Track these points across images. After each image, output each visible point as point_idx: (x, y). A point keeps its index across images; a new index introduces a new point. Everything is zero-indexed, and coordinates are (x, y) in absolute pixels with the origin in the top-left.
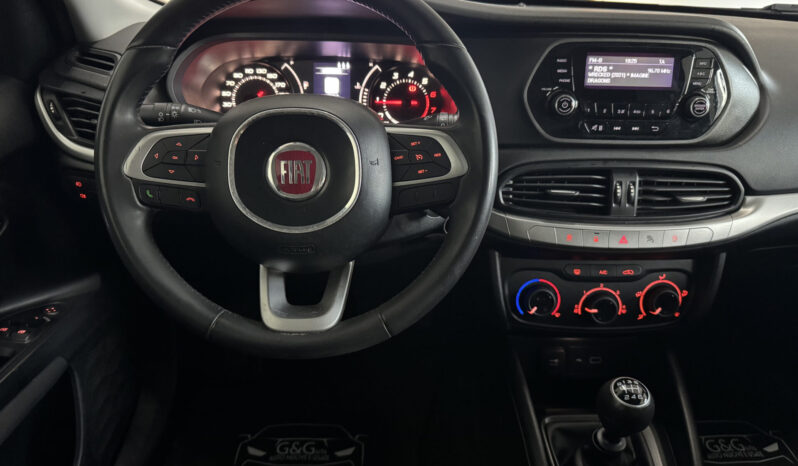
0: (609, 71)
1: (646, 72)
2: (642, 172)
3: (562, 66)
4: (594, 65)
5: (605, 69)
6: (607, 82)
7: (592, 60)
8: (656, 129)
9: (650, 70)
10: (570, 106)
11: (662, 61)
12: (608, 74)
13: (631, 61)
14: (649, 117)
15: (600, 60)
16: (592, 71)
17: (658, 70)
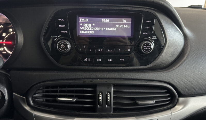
0: (92, 26)
1: (115, 27)
2: (115, 86)
3: (61, 23)
4: (83, 23)
5: (90, 25)
6: (92, 32)
7: (82, 19)
8: (122, 60)
9: (118, 26)
10: (66, 47)
11: (124, 21)
12: (92, 29)
13: (105, 20)
14: (118, 53)
15: (87, 20)
16: (82, 26)
17: (122, 26)
